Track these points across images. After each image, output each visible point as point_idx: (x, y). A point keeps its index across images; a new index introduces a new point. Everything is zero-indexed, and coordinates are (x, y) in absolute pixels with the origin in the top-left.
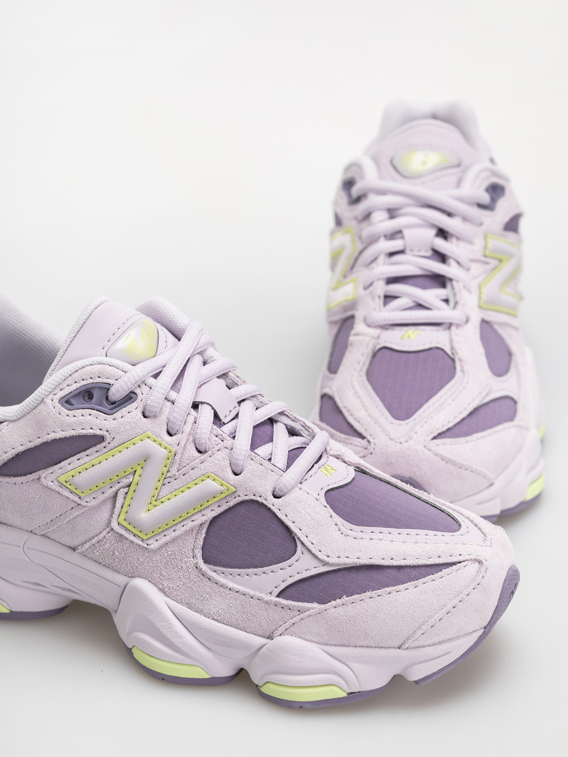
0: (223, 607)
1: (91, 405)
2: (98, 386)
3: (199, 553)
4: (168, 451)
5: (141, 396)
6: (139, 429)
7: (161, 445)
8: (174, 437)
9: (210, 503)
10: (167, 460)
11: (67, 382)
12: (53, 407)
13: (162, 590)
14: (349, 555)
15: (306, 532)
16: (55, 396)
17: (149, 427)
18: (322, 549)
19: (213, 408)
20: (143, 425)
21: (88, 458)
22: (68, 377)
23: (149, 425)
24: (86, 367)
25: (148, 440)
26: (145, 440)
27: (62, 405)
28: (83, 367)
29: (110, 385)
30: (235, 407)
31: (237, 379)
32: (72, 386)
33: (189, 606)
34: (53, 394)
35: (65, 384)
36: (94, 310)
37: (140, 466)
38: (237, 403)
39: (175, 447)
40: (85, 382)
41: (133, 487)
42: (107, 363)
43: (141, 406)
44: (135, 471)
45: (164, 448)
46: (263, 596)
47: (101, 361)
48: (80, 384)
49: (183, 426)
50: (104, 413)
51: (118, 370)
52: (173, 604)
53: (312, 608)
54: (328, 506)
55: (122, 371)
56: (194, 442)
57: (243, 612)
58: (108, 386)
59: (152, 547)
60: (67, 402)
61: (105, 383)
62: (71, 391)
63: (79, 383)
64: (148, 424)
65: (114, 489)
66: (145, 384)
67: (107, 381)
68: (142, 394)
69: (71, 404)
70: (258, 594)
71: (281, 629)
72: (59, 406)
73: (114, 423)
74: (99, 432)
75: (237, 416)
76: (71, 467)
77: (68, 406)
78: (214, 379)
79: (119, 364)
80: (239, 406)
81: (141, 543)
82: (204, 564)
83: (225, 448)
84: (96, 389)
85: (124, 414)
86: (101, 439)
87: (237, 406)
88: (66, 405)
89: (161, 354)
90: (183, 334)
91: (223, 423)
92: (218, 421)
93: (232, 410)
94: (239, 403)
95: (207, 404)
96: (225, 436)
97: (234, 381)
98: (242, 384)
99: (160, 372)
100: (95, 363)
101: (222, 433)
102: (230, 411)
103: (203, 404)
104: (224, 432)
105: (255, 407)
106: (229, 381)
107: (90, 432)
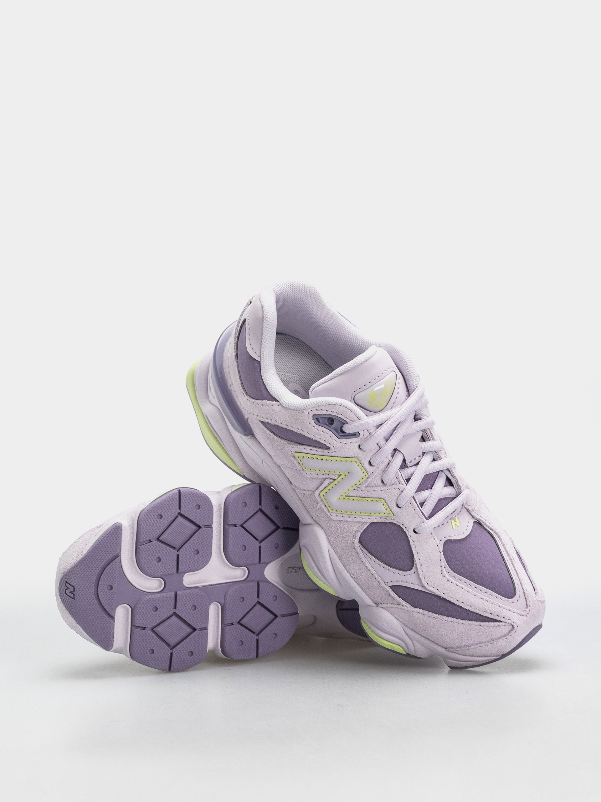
0: (358, 573)
1: (330, 428)
2: (339, 419)
3: (358, 536)
4: (365, 474)
5: (362, 437)
6: (352, 454)
7: (361, 470)
8: (372, 467)
9: (375, 515)
10: (362, 479)
12: (307, 418)
13: (329, 541)
14: (439, 590)
15: (421, 562)
16: (311, 412)
17: (359, 455)
18: (426, 577)
19: (404, 456)
20: (355, 453)
21: (317, 453)
24: (336, 406)
25: (355, 463)
26: (353, 462)
28: (334, 405)
29: (346, 422)
30: (419, 456)
31: (430, 435)
32: (323, 412)
33: (340, 558)
34: (311, 410)
37: (345, 474)
38: (422, 454)
39: (370, 473)
40: (332, 413)
41: (336, 482)
42: (350, 409)
43: (359, 442)
44: (341, 475)
45: (362, 472)
46: (382, 582)
47: (346, 406)
48: (328, 412)
49: (380, 464)
50: (336, 436)
52: (332, 551)
53: (405, 606)
54: (442, 553)
55: (356, 417)
56: (382, 475)
57: (368, 583)
58: (344, 422)
59: (333, 518)
60: (317, 419)
61: (344, 420)
62: (321, 414)
64: (358, 453)
65: (324, 477)
66: (368, 431)
67: (346, 419)
68: (363, 435)
69: (319, 421)
70: (379, 579)
71: (384, 605)
72: (312, 419)
73: (339, 444)
74: (328, 445)
75: (417, 464)
76: (304, 451)
77: (317, 422)
79: (357, 412)
80: (423, 456)
81: (327, 512)
82: (358, 543)
83: (398, 488)
84: (337, 420)
85: (347, 442)
86: (328, 448)
87: (421, 456)
88: (316, 420)
89: (388, 410)
90: (411, 394)
91: (407, 466)
92: (404, 464)
93: (417, 458)
94: (424, 454)
95: (402, 453)
96: (402, 481)
97: (428, 436)
98: (432, 439)
99: (381, 425)
100: (343, 405)
101: (401, 478)
102: (415, 459)
103: (399, 452)
104: (402, 478)
105: (433, 458)
106: (425, 435)
107: (323, 442)
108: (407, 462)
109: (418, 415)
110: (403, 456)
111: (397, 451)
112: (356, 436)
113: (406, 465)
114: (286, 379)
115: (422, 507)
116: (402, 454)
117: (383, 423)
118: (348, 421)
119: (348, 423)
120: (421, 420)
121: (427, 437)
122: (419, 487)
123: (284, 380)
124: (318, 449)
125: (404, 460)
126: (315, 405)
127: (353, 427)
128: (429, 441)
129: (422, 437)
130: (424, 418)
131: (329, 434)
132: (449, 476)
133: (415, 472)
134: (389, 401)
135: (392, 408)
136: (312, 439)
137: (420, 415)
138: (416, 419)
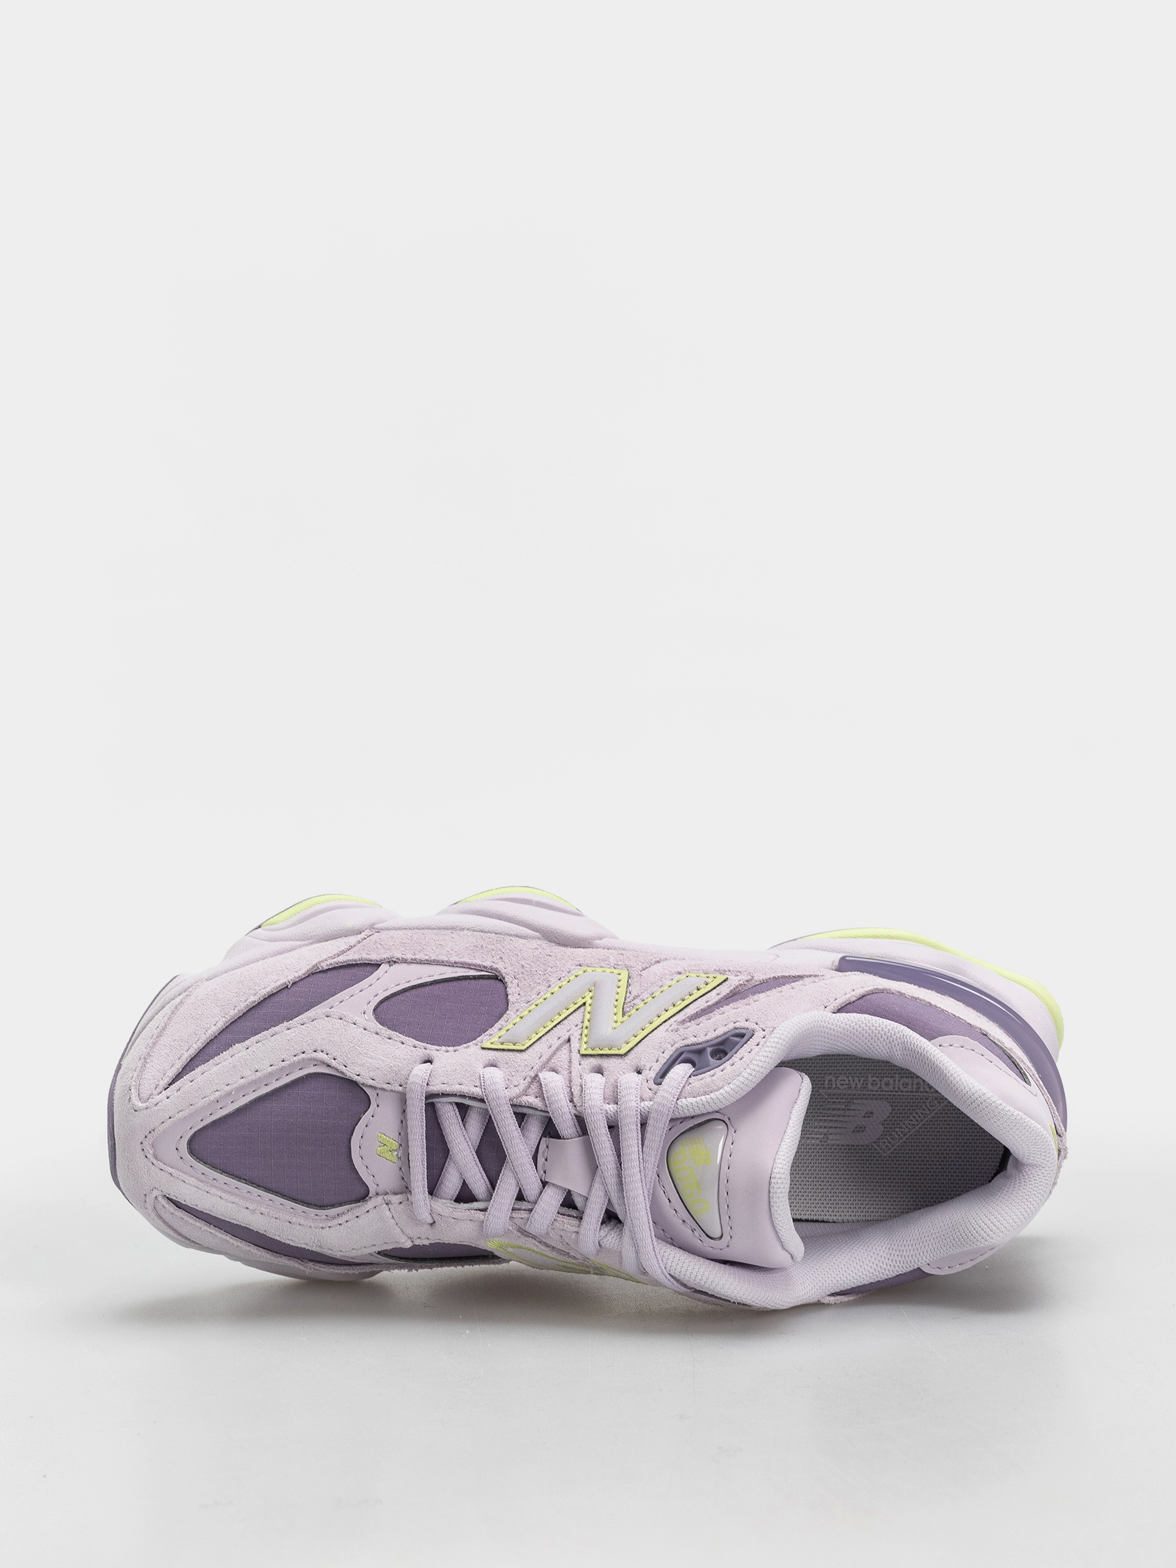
50: (690, 1044)
58: (697, 1072)
60: (742, 1036)
69: (736, 1035)
75: (535, 1159)
77: (739, 1031)
91: (545, 1135)
92: (552, 1131)
102: (546, 1160)
103: (577, 1134)
108: (552, 1141)
110: (566, 1138)
111: (580, 1132)
112: (659, 1076)
113: (547, 1133)
114: (897, 1129)
115: (457, 1104)
116: (570, 1137)
118: (694, 1078)
119: (691, 1077)
122: (495, 1128)
123: (898, 1126)
125: (557, 1136)
127: (678, 1080)
131: (704, 1036)
132: (475, 1205)
133: (524, 1144)
134: (673, 1182)
135: (657, 1175)
138: (609, 1214)
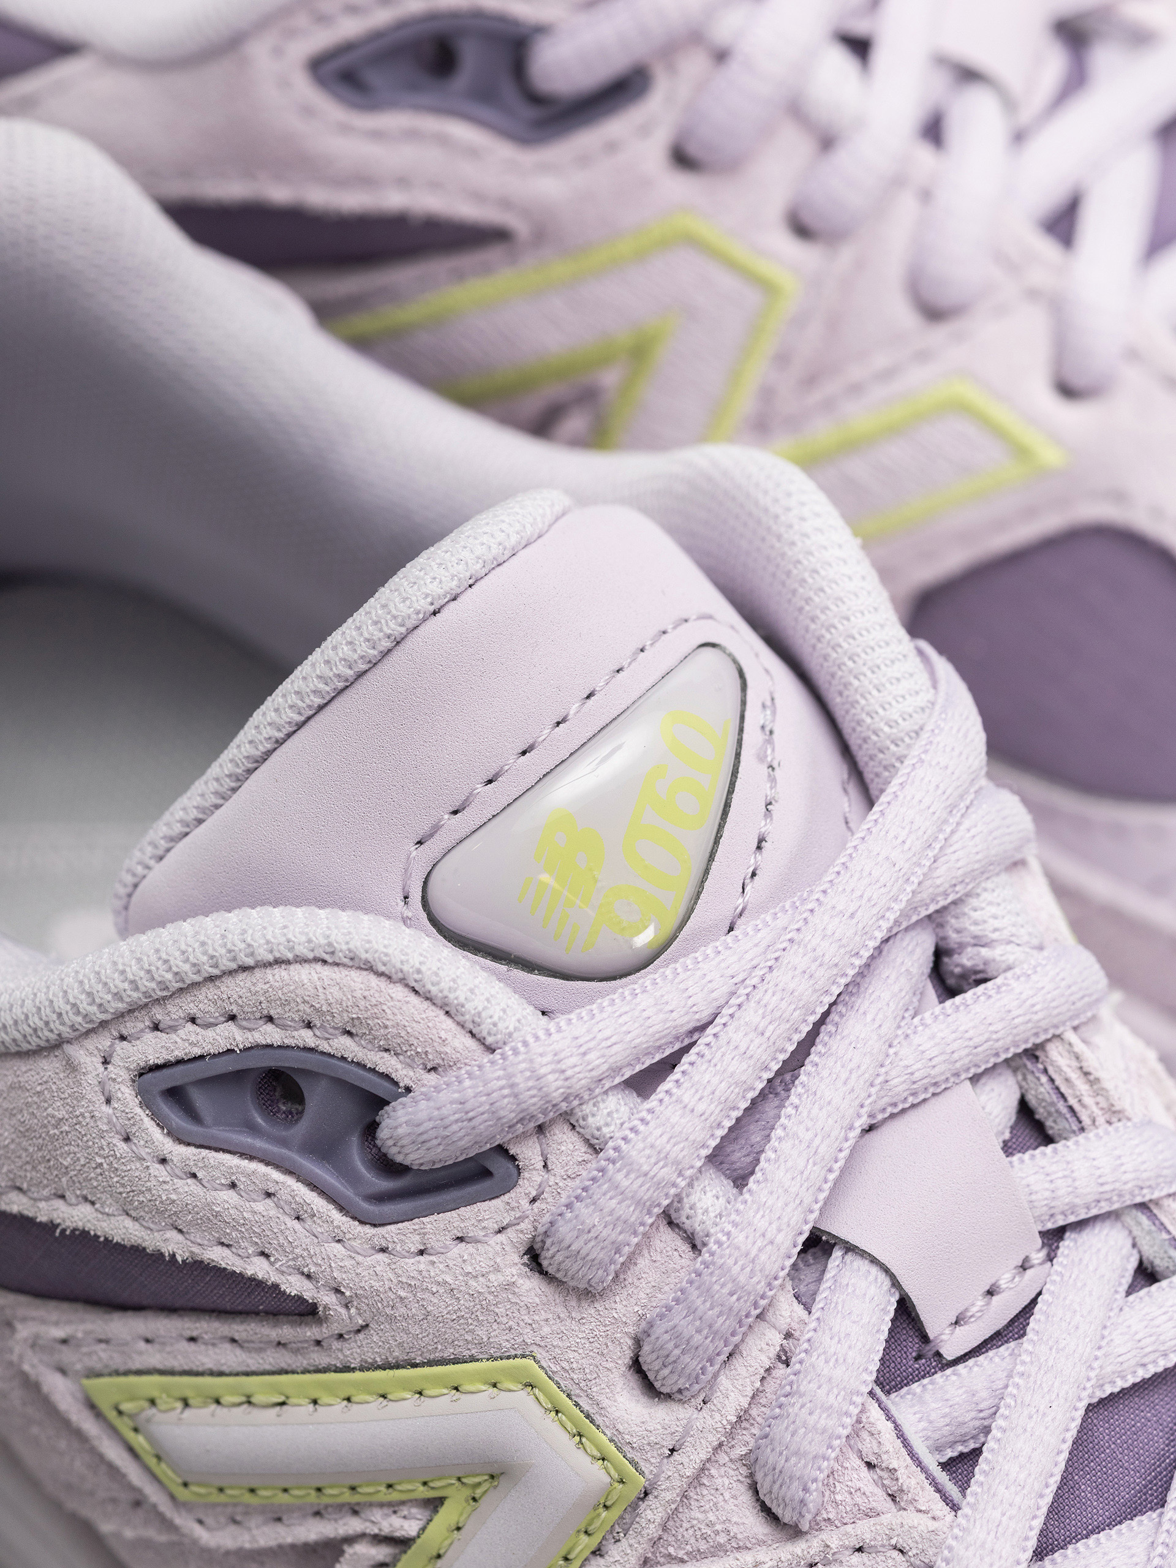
1: (284, 1151)
2: (333, 1075)
4: (613, 1472)
5: (539, 1179)
6: (495, 1326)
7: (584, 1440)
8: (660, 1407)
10: (601, 1510)
11: (189, 1005)
12: (103, 1099)
16: (121, 1047)
17: (546, 1330)
19: (895, 1283)
20: (516, 1314)
21: (236, 1356)
22: (195, 985)
23: (547, 1320)
24: (292, 967)
25: (523, 1397)
26: (510, 1391)
27: (146, 1104)
28: (278, 962)
29: (393, 1088)
30: (1024, 1266)
31: (1082, 1086)
32: (210, 1033)
34: (116, 1034)
35: (176, 1010)
36: (424, 620)
37: (467, 1490)
38: (1039, 1241)
39: (653, 1460)
40: (271, 1035)
42: (400, 975)
43: (525, 1225)
44: (440, 1501)
45: (593, 1457)
47: (371, 959)
48: (248, 1035)
49: (716, 1376)
50: (341, 1206)
51: (449, 1021)
55: (471, 1032)
56: (751, 1464)
58: (381, 1089)
60: (176, 1095)
61: (373, 1070)
62: (197, 1051)
63: (250, 1030)
64: (544, 1316)
65: (328, 1528)
66: (574, 1127)
67: (387, 1063)
68: (545, 1166)
69: (193, 1114)
73: (378, 1269)
74: (294, 1285)
76: (154, 1358)
78: (956, 1089)
79: (462, 1000)
80: (1050, 1258)
83: (895, 1548)
84: (324, 1083)
85: (433, 1243)
86: (307, 1312)
87: (1038, 1256)
88: (166, 1109)
89: (705, 936)
90: (882, 791)
91: (938, 1354)
92: (913, 1346)
93: (1003, 1283)
94: (1054, 1237)
95: (874, 1261)
96: (911, 1479)
97: (1063, 1096)
98: (1101, 1120)
99: (669, 1064)
100: (340, 957)
101: (899, 1460)
102: (990, 1293)
103: (849, 1257)
104: (912, 1454)
105: (1133, 1264)
106: (1040, 1093)
107: (258, 1268)
108: (934, 1322)
109: (962, 946)
110: (887, 1282)
111: (837, 1253)
112: (485, 1185)
113: (929, 1350)
116: (874, 1270)
117: (686, 1050)
118: (403, 1074)
119: (408, 1090)
120: (989, 984)
121: (1061, 1106)
122: (1054, 1510)
124: (240, 1329)
125: (905, 1311)
126: (137, 989)
127: (444, 1111)
128: (1081, 1138)
129: (1025, 1110)
130: (1011, 959)
131: (283, 1194)
133: (1009, 1400)
134: (707, 871)
135: (739, 922)
136: (173, 1256)
137: (980, 942)
138: (951, 982)
